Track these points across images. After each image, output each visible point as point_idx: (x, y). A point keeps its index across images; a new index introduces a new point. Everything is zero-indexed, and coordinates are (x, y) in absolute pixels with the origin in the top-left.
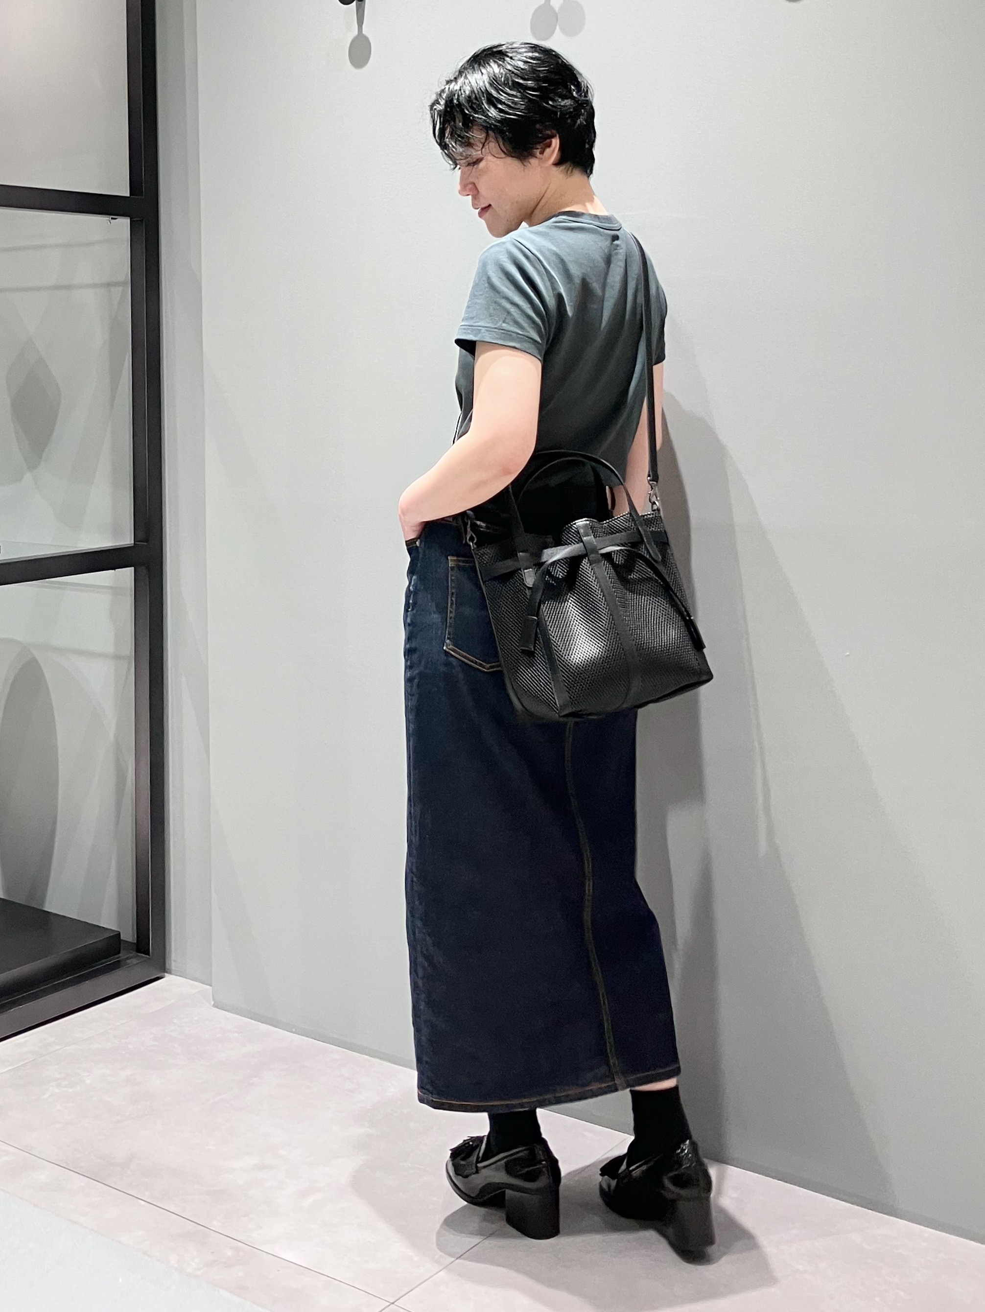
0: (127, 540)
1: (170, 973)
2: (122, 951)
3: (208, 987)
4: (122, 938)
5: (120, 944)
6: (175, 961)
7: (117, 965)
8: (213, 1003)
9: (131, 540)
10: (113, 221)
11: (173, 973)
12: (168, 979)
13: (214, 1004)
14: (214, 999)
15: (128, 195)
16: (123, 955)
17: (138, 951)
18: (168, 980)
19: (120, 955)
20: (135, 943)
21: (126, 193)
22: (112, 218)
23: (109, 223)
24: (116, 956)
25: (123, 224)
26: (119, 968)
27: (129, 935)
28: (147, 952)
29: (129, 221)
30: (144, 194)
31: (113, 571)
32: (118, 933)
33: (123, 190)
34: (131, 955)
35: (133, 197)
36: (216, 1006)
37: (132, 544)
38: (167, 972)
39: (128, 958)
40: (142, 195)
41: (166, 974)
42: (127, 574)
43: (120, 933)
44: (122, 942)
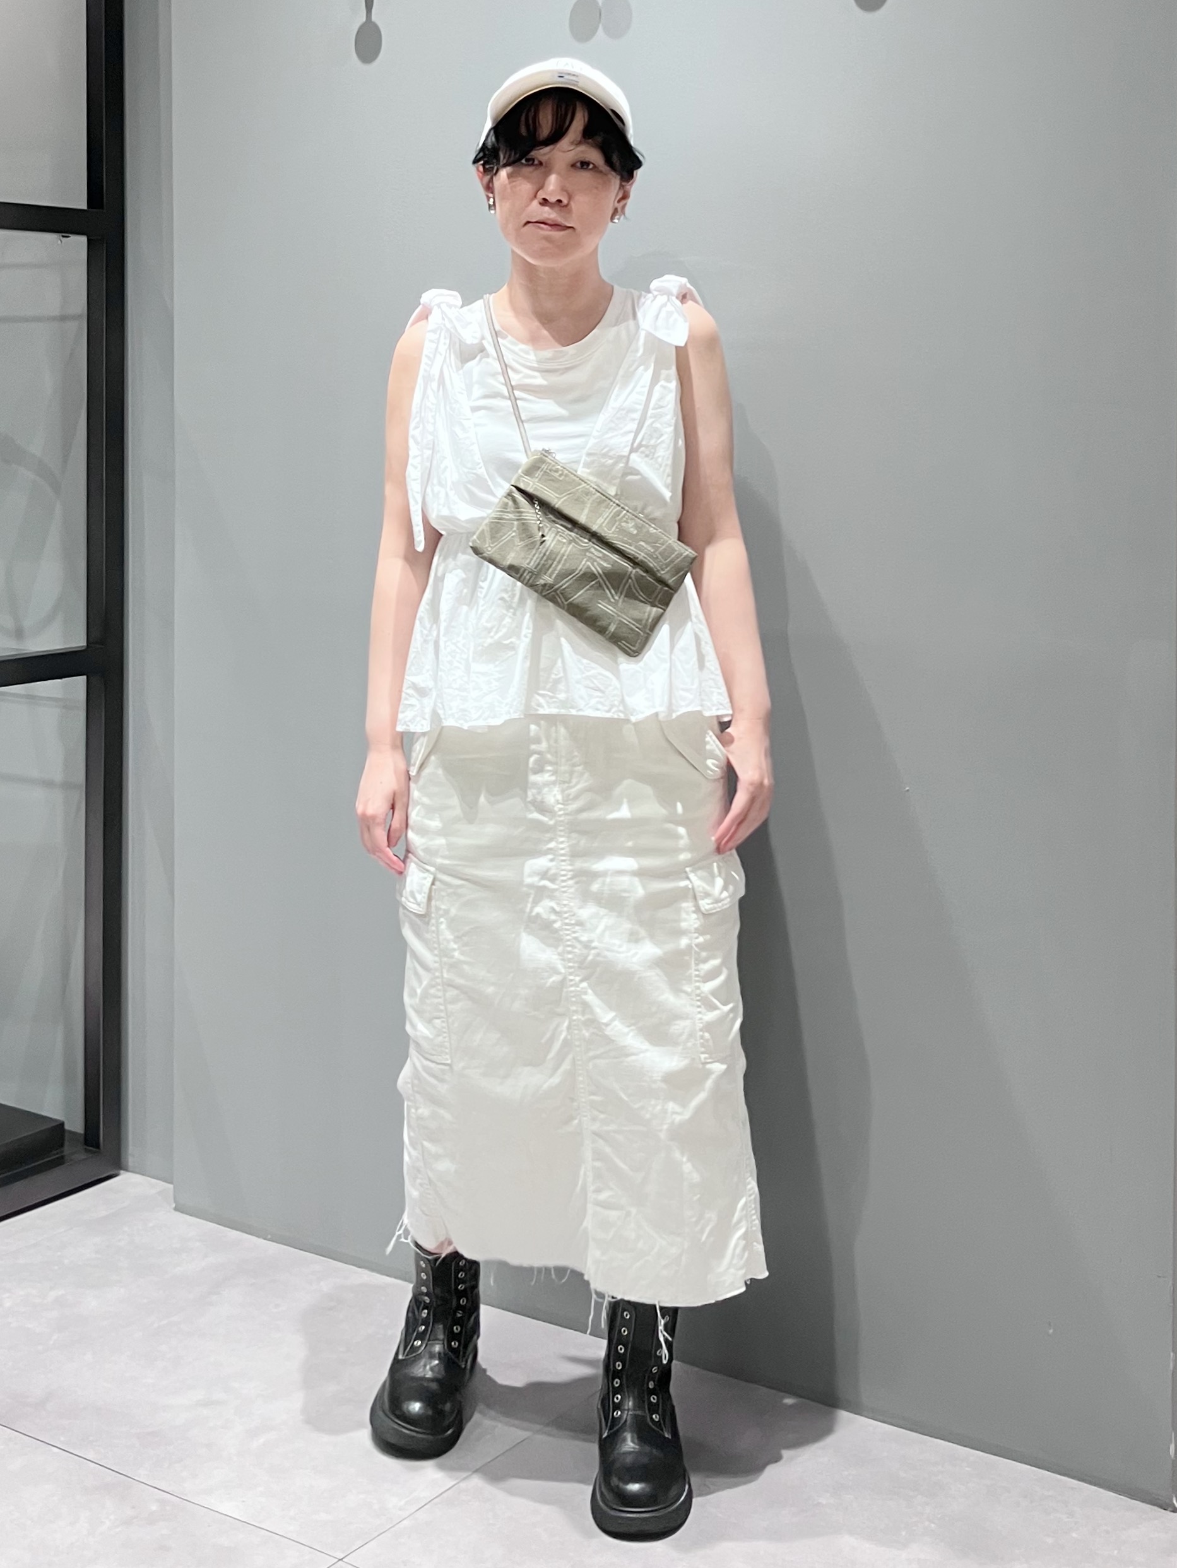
0: (78, 641)
1: (127, 1170)
2: (66, 1143)
3: (170, 1186)
4: (67, 1127)
5: (64, 1135)
6: (132, 1154)
7: (60, 1161)
8: (174, 1205)
9: (84, 641)
10: (64, 240)
11: (130, 1169)
12: (124, 1176)
13: (175, 1207)
14: (175, 1201)
15: (85, 207)
16: (67, 1149)
17: (86, 1144)
18: (124, 1180)
19: (64, 1149)
20: (80, 1134)
21: (83, 206)
22: (63, 236)
23: (59, 242)
24: (59, 1151)
25: (79, 243)
26: (63, 1163)
27: (75, 1124)
28: (97, 1146)
29: (83, 239)
30: (105, 207)
31: (59, 680)
33: (80, 202)
34: (77, 1149)
35: (90, 209)
36: (176, 1209)
37: (83, 646)
38: (124, 1170)
39: (73, 1154)
40: (101, 206)
41: (122, 1172)
42: (78, 685)
43: (62, 1124)
44: (67, 1135)
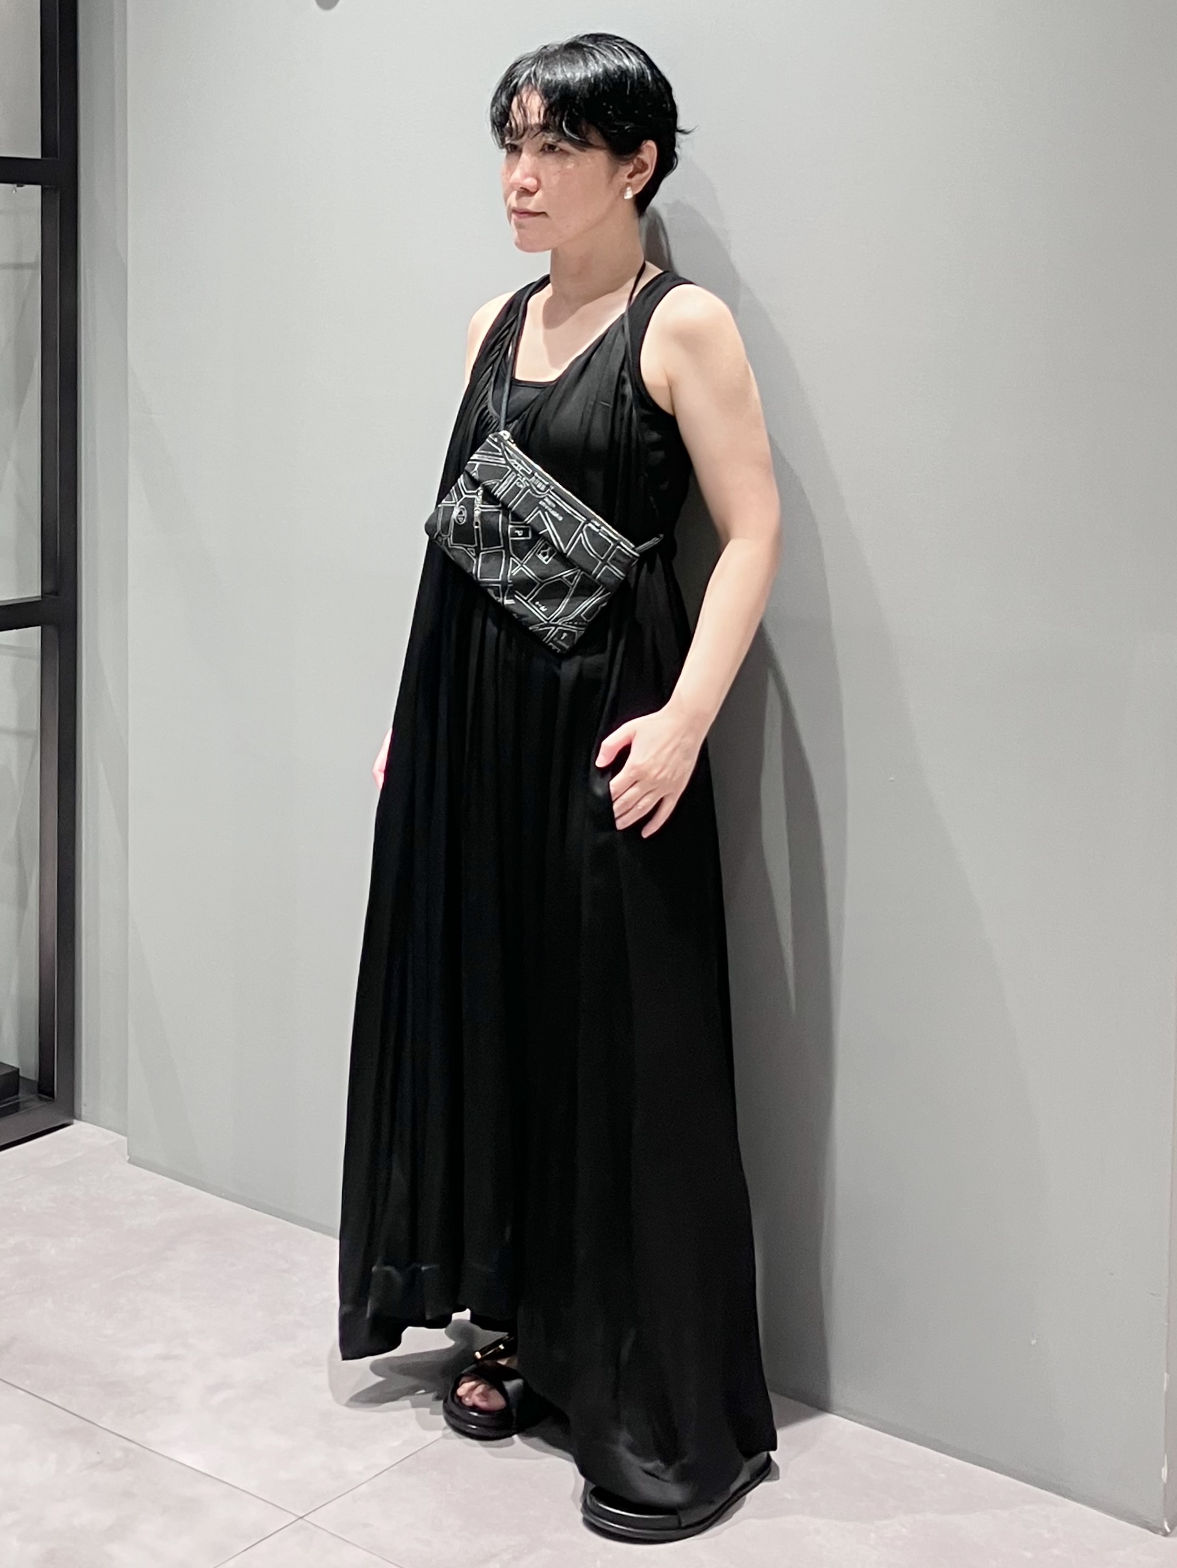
1: (80, 1119)
2: (22, 1090)
3: (124, 1138)
4: (21, 1074)
5: (18, 1082)
6: (85, 1105)
7: (15, 1108)
8: (128, 1158)
9: (38, 592)
10: (17, 189)
11: (83, 1118)
12: (77, 1125)
13: (130, 1159)
14: (129, 1154)
15: (39, 157)
16: (22, 1096)
17: (41, 1091)
18: (76, 1129)
19: (20, 1095)
20: (36, 1082)
21: (37, 155)
22: (18, 186)
23: (14, 192)
24: (15, 1096)
25: (33, 193)
26: (17, 1111)
28: (52, 1094)
29: (38, 188)
30: (58, 155)
31: (15, 631)
32: (14, 1070)
33: (34, 152)
34: (32, 1096)
35: (43, 158)
36: (132, 1162)
37: (39, 597)
38: (75, 1118)
39: (26, 1101)
40: (57, 157)
41: (75, 1121)
42: (33, 636)
43: (18, 1070)
44: (21, 1080)
